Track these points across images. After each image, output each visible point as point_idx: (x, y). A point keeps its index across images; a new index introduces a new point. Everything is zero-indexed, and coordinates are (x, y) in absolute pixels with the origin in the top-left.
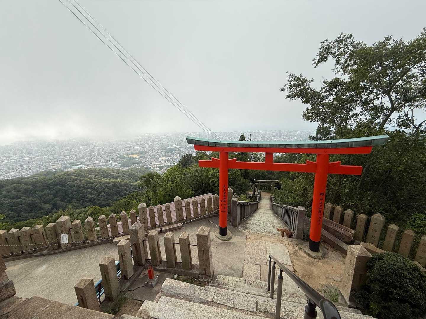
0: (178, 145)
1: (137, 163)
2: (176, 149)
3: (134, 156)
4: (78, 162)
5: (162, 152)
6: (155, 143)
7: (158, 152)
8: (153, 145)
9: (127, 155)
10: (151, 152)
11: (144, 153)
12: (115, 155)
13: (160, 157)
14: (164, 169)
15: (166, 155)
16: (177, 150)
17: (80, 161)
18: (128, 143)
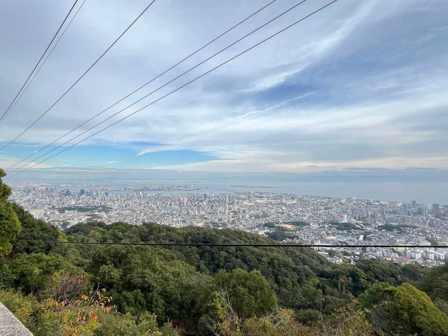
0: (359, 220)
1: (292, 238)
2: (357, 226)
3: (289, 226)
4: (220, 223)
5: (331, 227)
6: (319, 212)
7: (323, 227)
8: (316, 214)
9: (278, 223)
10: (313, 224)
11: (303, 224)
12: (263, 221)
13: (328, 234)
14: (337, 256)
15: (338, 234)
16: (358, 229)
17: (223, 222)
18: (280, 208)
